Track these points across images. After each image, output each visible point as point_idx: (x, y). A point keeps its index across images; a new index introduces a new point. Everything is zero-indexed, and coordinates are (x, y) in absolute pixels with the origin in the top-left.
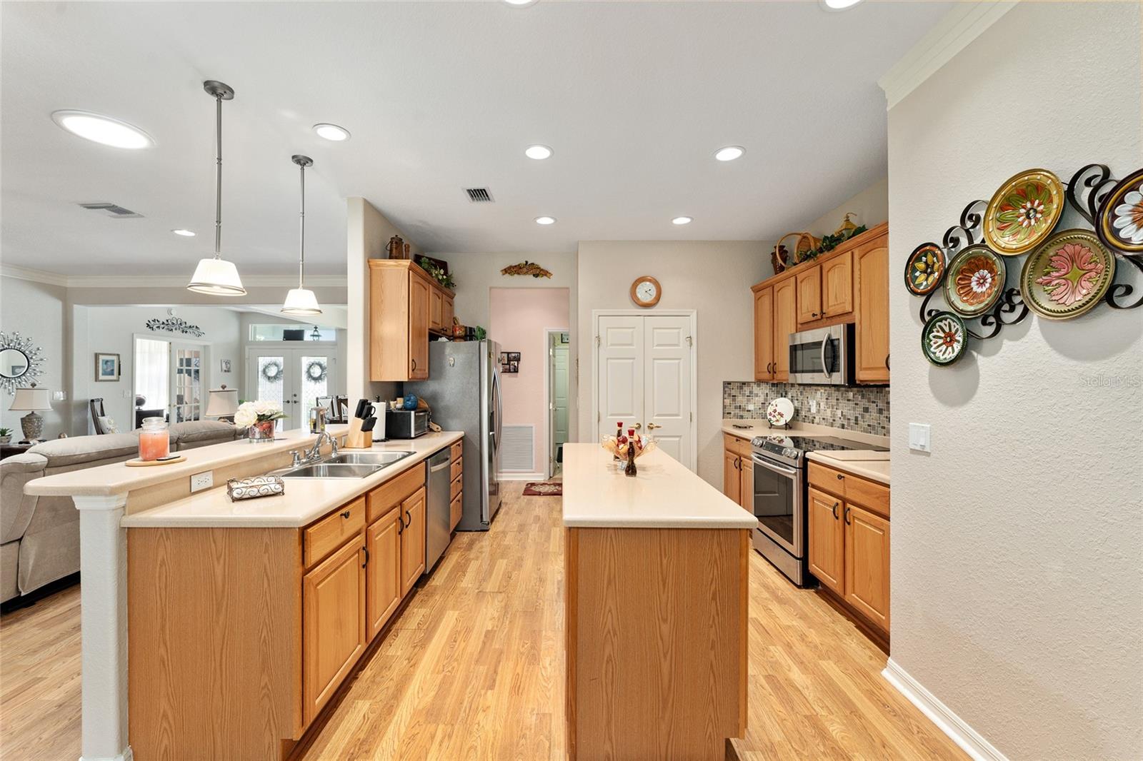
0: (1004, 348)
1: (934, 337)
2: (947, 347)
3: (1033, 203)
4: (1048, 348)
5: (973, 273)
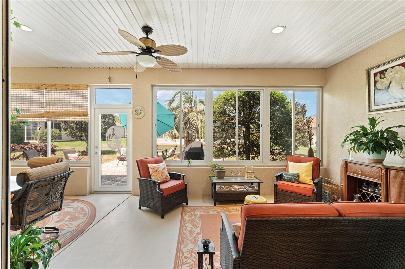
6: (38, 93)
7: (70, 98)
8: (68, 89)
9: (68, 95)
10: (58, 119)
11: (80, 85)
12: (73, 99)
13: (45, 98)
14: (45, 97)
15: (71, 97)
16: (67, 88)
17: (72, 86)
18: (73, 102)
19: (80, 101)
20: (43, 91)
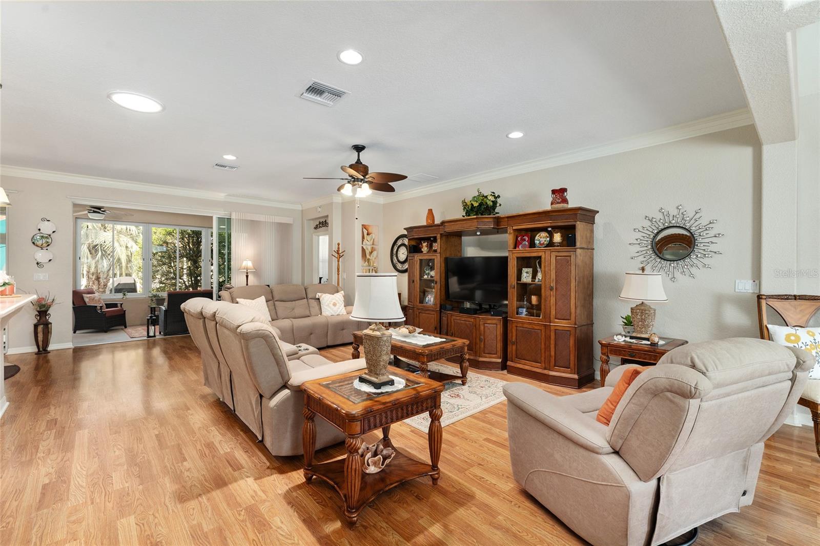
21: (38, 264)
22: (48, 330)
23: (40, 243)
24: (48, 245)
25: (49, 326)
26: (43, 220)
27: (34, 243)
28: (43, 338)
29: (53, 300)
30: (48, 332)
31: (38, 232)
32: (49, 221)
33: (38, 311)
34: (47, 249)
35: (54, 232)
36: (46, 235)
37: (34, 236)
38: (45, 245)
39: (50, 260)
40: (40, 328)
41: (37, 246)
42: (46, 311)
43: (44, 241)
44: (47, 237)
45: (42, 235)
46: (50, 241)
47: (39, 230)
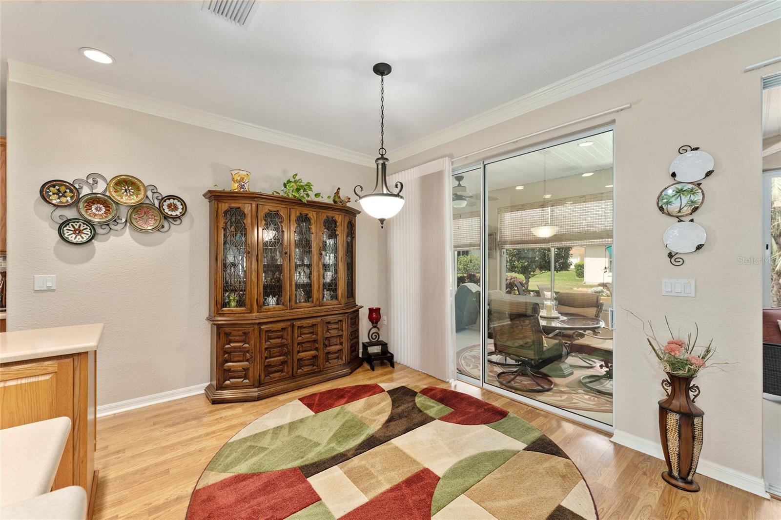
0: (111, 239)
1: (67, 230)
2: (76, 236)
3: (128, 187)
4: (133, 241)
5: (94, 204)
6: (542, 213)
7: (585, 215)
8: (584, 202)
9: (583, 210)
10: (567, 244)
11: (603, 194)
12: (591, 214)
13: (549, 217)
14: (551, 216)
15: (588, 212)
16: (582, 201)
17: (589, 197)
18: (591, 220)
19: (602, 216)
20: (548, 210)
21: (670, 255)
22: (693, 432)
23: (674, 207)
24: (695, 209)
25: (696, 421)
26: (682, 150)
27: (661, 209)
28: (679, 447)
29: (708, 351)
30: (694, 438)
31: (671, 181)
32: (697, 149)
33: (668, 373)
34: (692, 221)
35: (709, 174)
36: (690, 186)
37: (661, 193)
38: (687, 210)
39: (699, 247)
40: (673, 419)
41: (669, 214)
42: (687, 380)
43: (685, 199)
44: (691, 192)
45: (679, 186)
46: (698, 198)
47: (674, 175)
